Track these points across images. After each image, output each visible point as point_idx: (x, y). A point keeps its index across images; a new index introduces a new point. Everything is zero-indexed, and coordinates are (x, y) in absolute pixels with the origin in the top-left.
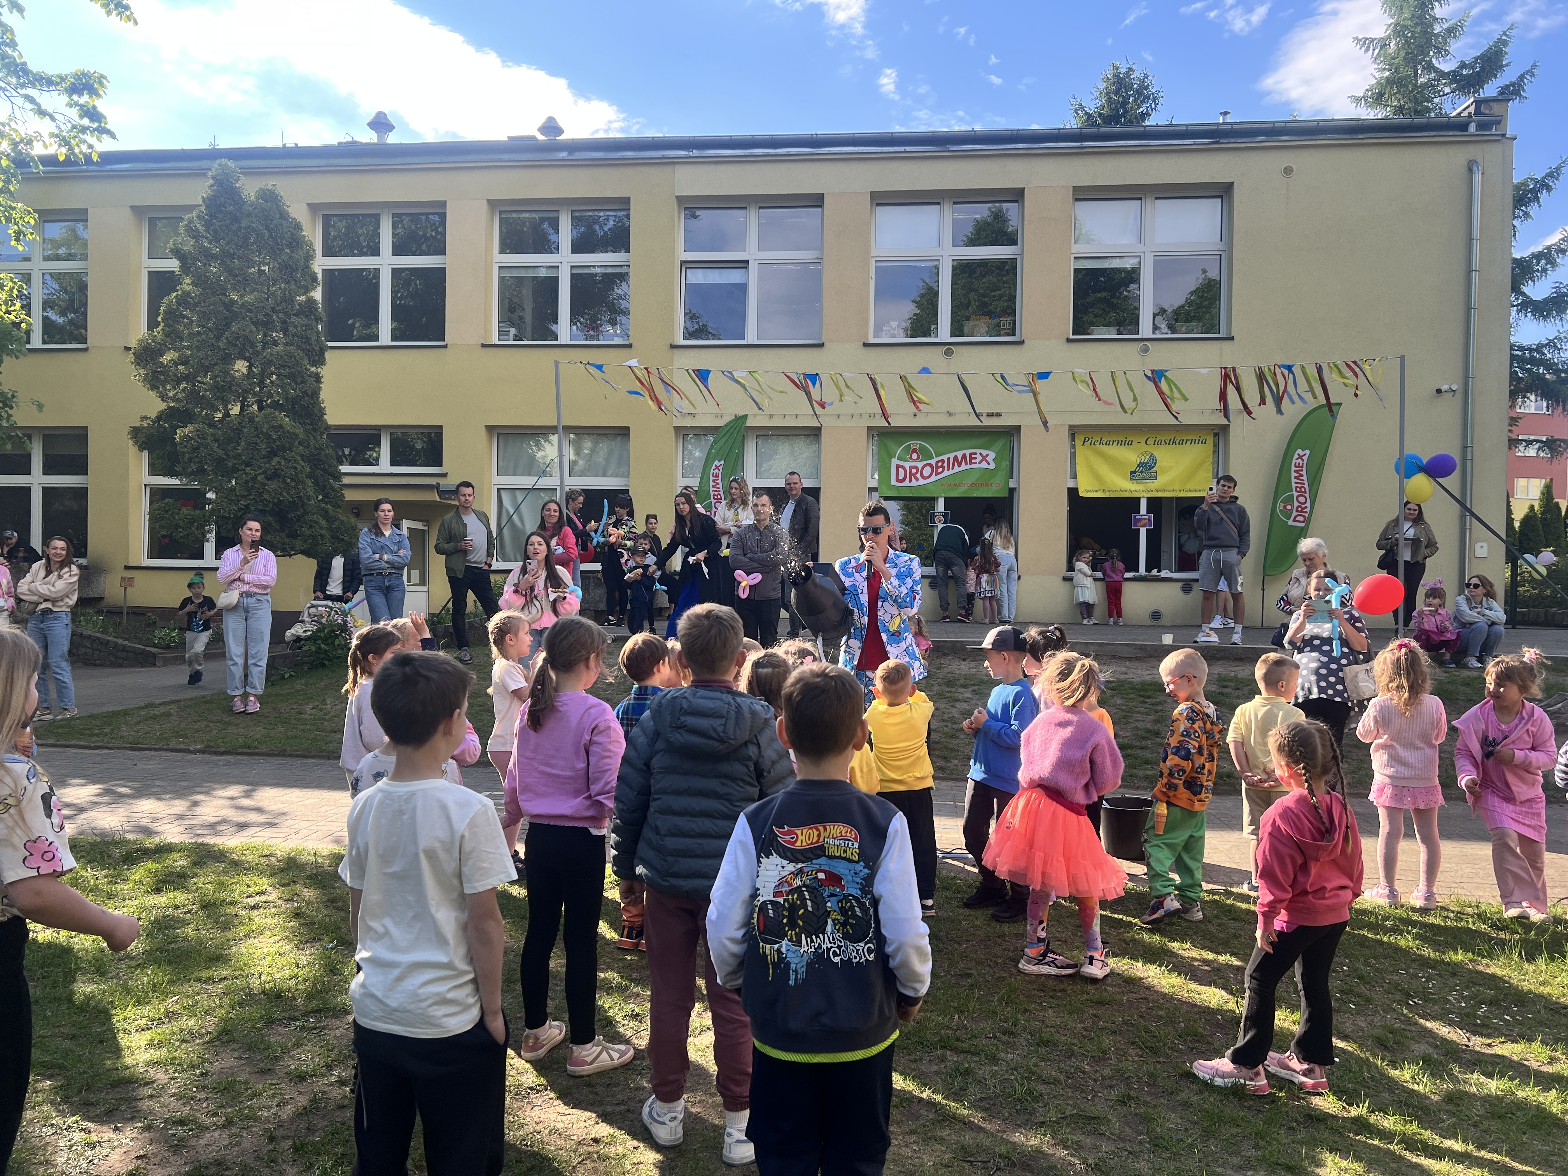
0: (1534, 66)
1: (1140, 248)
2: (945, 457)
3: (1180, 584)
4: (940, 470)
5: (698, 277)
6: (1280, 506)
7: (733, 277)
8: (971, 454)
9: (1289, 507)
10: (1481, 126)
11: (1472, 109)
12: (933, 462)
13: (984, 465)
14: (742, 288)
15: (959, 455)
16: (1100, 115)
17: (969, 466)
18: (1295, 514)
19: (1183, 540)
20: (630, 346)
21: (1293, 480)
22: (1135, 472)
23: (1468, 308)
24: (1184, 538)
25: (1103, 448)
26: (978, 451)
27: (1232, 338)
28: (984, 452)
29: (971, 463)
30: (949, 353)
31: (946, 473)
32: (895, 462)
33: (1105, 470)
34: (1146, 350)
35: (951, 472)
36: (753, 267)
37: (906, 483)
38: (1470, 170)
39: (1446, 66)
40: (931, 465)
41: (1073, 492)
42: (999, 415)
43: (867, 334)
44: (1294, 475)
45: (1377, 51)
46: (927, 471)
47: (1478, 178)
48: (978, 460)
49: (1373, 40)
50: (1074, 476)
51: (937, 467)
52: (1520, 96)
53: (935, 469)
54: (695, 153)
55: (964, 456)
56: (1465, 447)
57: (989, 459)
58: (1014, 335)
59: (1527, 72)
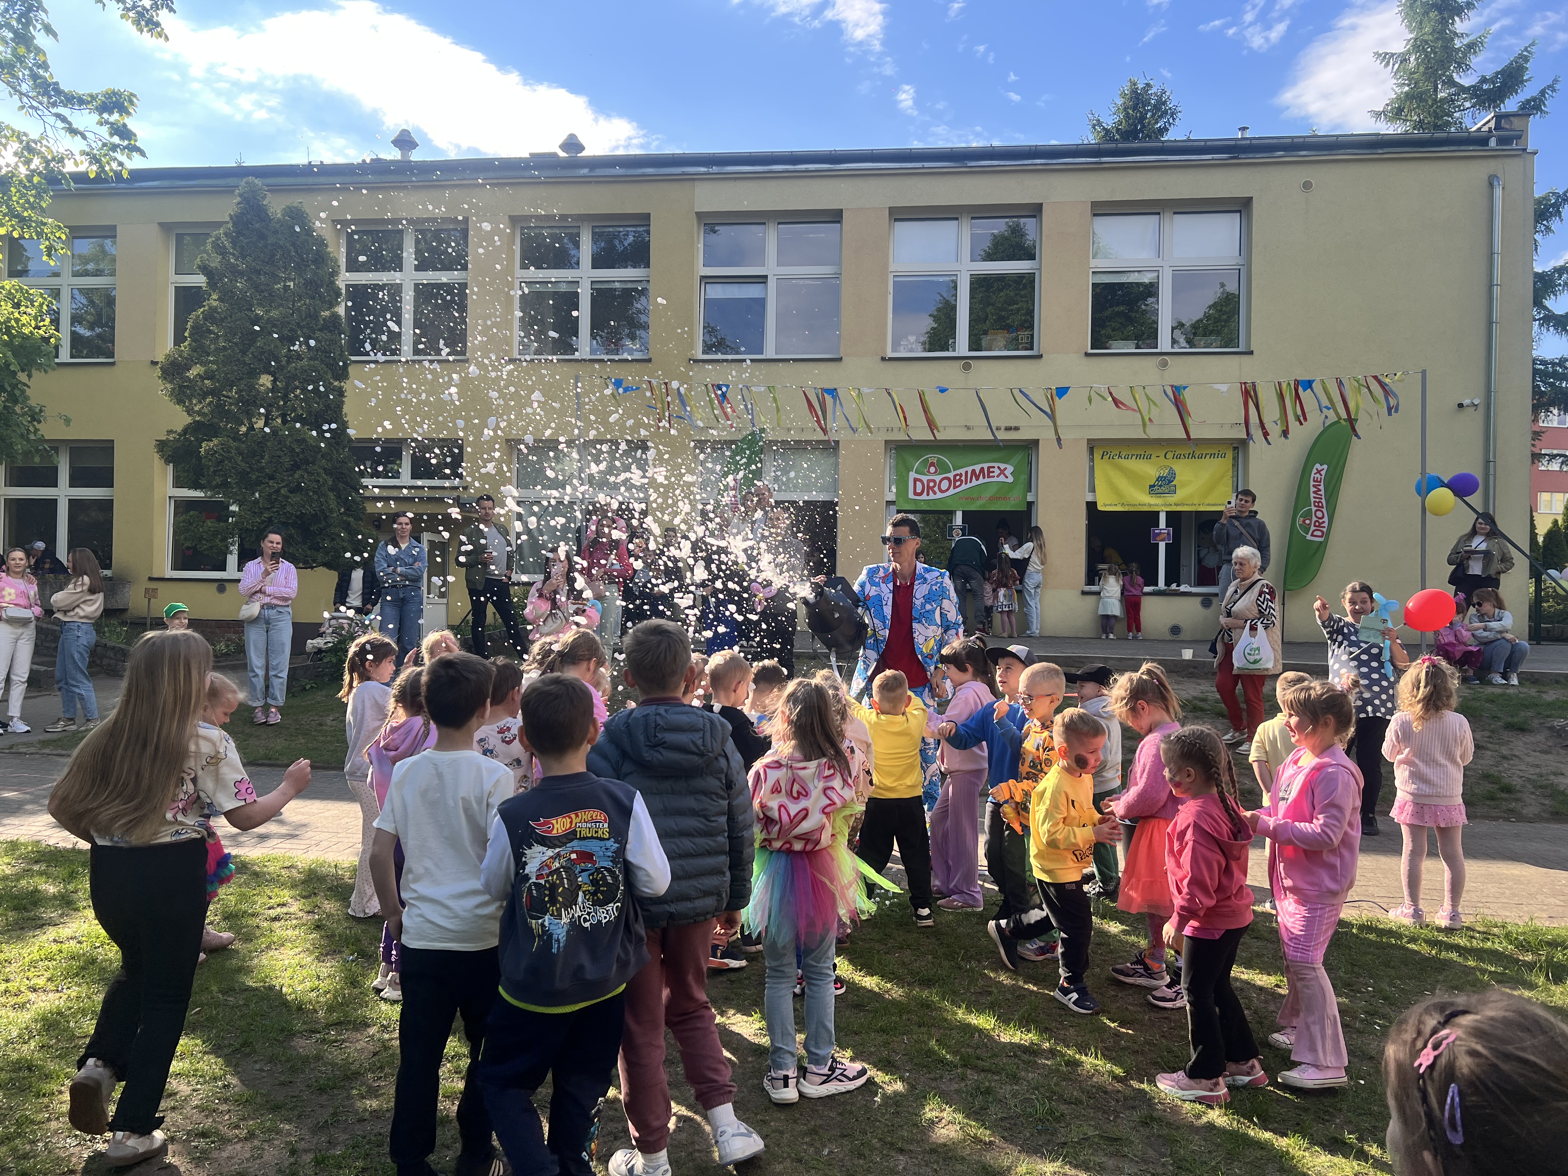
0: (1555, 81)
1: (1158, 262)
2: (963, 471)
3: (1199, 599)
4: (958, 483)
5: (717, 292)
6: (1299, 521)
7: (751, 292)
8: (989, 468)
9: (1308, 522)
10: (1502, 141)
11: (1492, 124)
12: (951, 475)
13: (1002, 478)
14: (761, 303)
15: (977, 468)
16: (1118, 130)
17: (987, 480)
18: (1313, 528)
19: (1202, 555)
20: (649, 360)
21: (1312, 495)
22: (1154, 486)
23: (1490, 323)
24: (1203, 553)
25: (1123, 462)
26: (996, 465)
27: (1251, 353)
28: (1002, 466)
29: (989, 477)
30: (967, 367)
31: (964, 487)
32: (912, 475)
33: (1122, 483)
34: (1165, 364)
35: (969, 485)
36: (772, 283)
37: (924, 497)
38: (1491, 185)
39: (1466, 80)
40: (948, 479)
41: (1091, 506)
42: (1017, 429)
43: (884, 350)
44: (1313, 489)
45: (1396, 66)
46: (945, 485)
47: (1498, 192)
48: (995, 474)
49: (1393, 55)
50: (1093, 490)
51: (955, 481)
52: (1542, 111)
53: (953, 483)
54: (715, 169)
55: (982, 469)
56: (1488, 462)
57: (1007, 472)
58: (1032, 349)
59: (1549, 86)
